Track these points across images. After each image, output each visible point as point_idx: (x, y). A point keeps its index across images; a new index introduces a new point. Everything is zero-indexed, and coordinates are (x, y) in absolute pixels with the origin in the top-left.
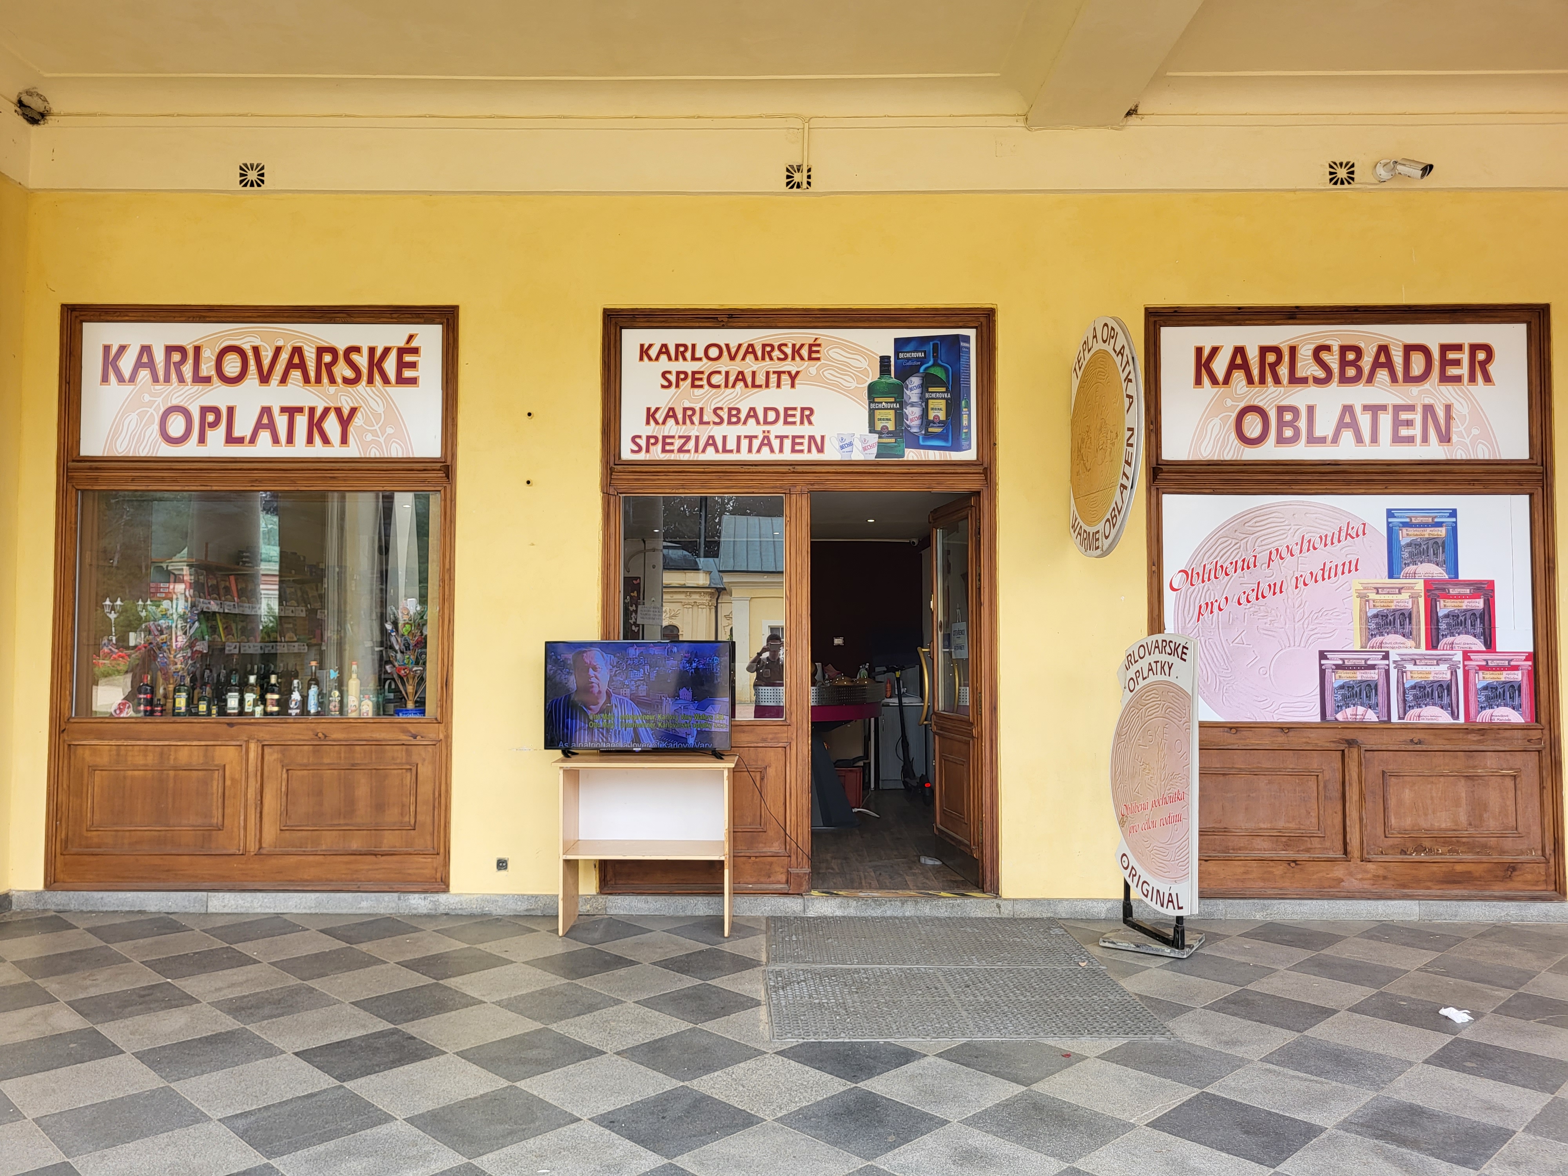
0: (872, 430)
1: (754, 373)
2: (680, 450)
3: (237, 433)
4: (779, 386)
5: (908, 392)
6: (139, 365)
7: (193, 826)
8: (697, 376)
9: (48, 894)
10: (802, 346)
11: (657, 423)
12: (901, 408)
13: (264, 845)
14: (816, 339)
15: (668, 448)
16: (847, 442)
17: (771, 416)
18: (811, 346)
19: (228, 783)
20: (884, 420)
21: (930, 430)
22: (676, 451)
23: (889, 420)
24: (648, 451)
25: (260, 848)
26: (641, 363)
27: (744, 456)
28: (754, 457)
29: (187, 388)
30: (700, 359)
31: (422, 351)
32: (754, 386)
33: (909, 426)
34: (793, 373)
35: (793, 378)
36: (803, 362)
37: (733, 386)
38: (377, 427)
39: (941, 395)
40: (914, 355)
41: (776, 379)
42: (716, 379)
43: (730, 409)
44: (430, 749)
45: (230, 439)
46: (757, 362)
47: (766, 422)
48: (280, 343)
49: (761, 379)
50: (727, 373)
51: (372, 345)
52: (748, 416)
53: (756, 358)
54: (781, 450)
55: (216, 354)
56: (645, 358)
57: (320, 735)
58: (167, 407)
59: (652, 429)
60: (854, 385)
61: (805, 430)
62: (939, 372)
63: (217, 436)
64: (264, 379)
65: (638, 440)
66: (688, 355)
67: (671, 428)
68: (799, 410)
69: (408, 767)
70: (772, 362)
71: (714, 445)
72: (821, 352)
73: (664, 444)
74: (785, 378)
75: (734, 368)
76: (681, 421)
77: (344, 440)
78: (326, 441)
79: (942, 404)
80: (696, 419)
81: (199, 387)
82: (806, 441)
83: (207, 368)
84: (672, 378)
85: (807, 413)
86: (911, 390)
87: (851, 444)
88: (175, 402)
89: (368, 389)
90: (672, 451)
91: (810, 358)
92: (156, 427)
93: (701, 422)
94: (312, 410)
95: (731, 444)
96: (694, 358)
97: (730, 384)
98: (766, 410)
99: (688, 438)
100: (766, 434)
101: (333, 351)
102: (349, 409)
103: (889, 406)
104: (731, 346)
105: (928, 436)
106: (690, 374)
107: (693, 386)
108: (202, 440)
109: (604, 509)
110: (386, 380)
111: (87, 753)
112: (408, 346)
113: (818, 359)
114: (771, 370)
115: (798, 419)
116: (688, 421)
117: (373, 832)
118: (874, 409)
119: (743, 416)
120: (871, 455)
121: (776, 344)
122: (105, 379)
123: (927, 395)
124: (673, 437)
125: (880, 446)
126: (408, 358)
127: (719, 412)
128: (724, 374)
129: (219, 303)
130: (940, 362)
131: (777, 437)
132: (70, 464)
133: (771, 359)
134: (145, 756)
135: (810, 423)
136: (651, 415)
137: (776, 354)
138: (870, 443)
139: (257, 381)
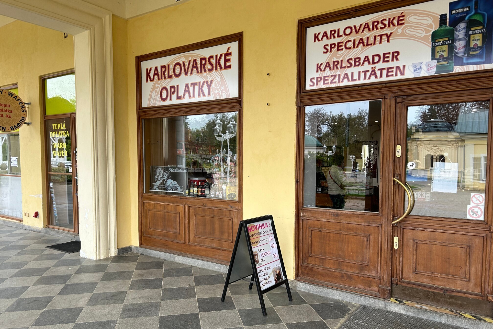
0: (433, 57)
1: (368, 38)
2: (332, 82)
3: (179, 95)
4: (381, 42)
5: (457, 33)
6: (155, 74)
7: (172, 232)
8: (340, 45)
9: (139, 248)
10: (394, 18)
11: (321, 70)
12: (452, 43)
13: (190, 241)
14: (402, 13)
15: (326, 82)
16: (418, 67)
17: (376, 59)
18: (399, 17)
19: (181, 218)
20: (441, 51)
21: (471, 53)
22: (329, 83)
23: (445, 51)
24: (317, 84)
25: (189, 242)
26: (315, 43)
27: (362, 81)
28: (367, 81)
29: (167, 80)
30: (341, 36)
31: (232, 54)
32: (368, 45)
33: (457, 53)
34: (389, 34)
35: (388, 37)
36: (394, 27)
37: (357, 47)
38: (218, 87)
39: (479, 31)
40: (462, 10)
41: (379, 39)
42: (349, 45)
43: (355, 59)
44: (237, 213)
45: (178, 98)
46: (370, 32)
47: (373, 63)
48: (190, 59)
49: (371, 40)
50: (354, 40)
51: (216, 54)
52: (364, 61)
53: (369, 30)
54: (381, 76)
55: (173, 66)
56: (317, 40)
57: (204, 204)
58: (162, 88)
59: (319, 74)
60: (423, 34)
61: (394, 64)
62: (478, 18)
63: (174, 96)
64: (186, 74)
65: (313, 80)
66: (336, 35)
67: (328, 72)
68: (391, 54)
69: (230, 219)
70: (378, 31)
71: (348, 78)
72: (405, 20)
73: (325, 80)
74: (385, 38)
75: (357, 37)
76: (332, 68)
77: (209, 94)
78: (204, 95)
79: (480, 36)
80: (339, 66)
81: (169, 79)
82: (394, 70)
83: (171, 73)
84: (329, 48)
85: (396, 54)
86: (459, 31)
87: (420, 68)
88: (164, 86)
89: (215, 72)
90: (328, 83)
91: (398, 24)
92: (159, 95)
93: (342, 67)
94: (200, 83)
95: (356, 76)
96: (339, 36)
97: (356, 46)
98: (374, 56)
99: (335, 76)
100: (373, 69)
101: (204, 59)
102: (210, 81)
103: (445, 43)
104: (357, 26)
105: (470, 56)
106: (337, 44)
107: (338, 50)
108: (171, 99)
109: (297, 114)
110: (221, 68)
111: (148, 205)
112: (228, 53)
113: (403, 24)
114: (377, 35)
115: (390, 59)
116: (335, 68)
117: (220, 241)
118: (435, 46)
119: (362, 61)
120: (433, 72)
121: (380, 20)
122: (147, 81)
123: (470, 33)
124: (328, 76)
125: (438, 67)
126: (228, 58)
127: (350, 61)
128: (353, 41)
129: (172, 47)
130: (479, 11)
131: (379, 70)
132: (139, 110)
133: (377, 29)
134: (161, 207)
135: (397, 59)
136: (318, 67)
137: (380, 25)
138: (432, 66)
139: (184, 75)
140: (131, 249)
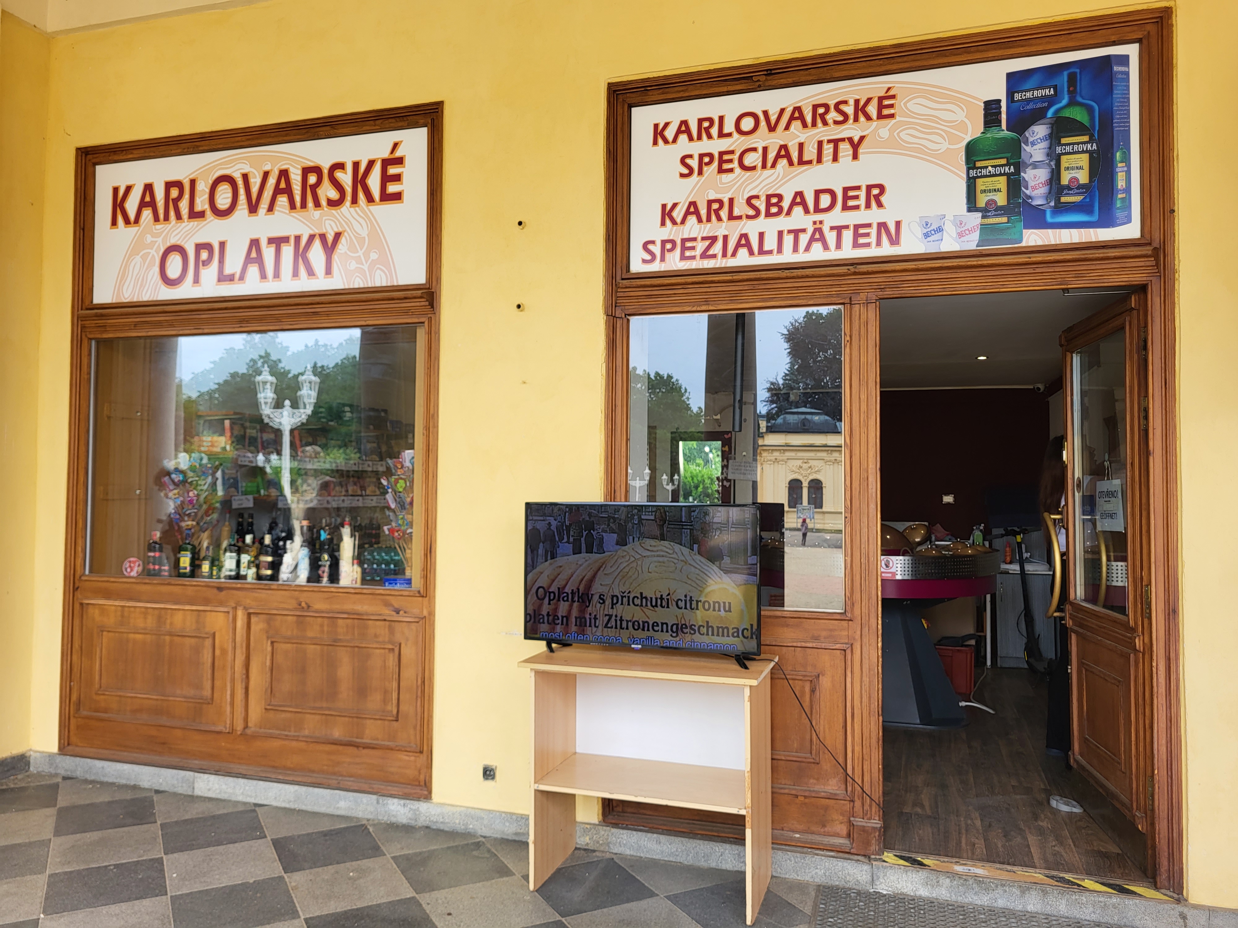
0: (972, 206)
1: (801, 146)
2: (704, 255)
3: (228, 271)
4: (835, 159)
5: (1028, 149)
6: (143, 205)
7: (185, 697)
8: (726, 157)
9: (59, 759)
10: (869, 100)
11: (674, 222)
12: (1018, 172)
13: (250, 724)
14: (889, 89)
15: (688, 253)
16: (934, 227)
17: (825, 201)
18: (881, 99)
19: (218, 652)
20: (990, 191)
21: (1063, 199)
22: (698, 257)
23: (999, 190)
24: (663, 259)
25: (246, 727)
26: (656, 148)
27: (788, 257)
28: (802, 257)
29: (184, 225)
30: (730, 135)
31: (407, 161)
32: (801, 162)
33: (1030, 197)
34: (856, 139)
35: (855, 146)
36: (870, 123)
37: (773, 166)
38: (360, 253)
39: (1080, 148)
40: (1038, 93)
41: (832, 150)
42: (751, 159)
43: (769, 197)
44: (413, 626)
45: (223, 278)
46: (806, 130)
47: (817, 210)
48: (267, 168)
49: (810, 153)
50: (765, 149)
51: (356, 159)
52: (793, 204)
53: (805, 125)
54: (839, 246)
55: (209, 186)
56: (660, 141)
57: (303, 604)
58: (166, 247)
59: (669, 232)
60: (945, 146)
61: (874, 216)
62: (1078, 114)
63: (209, 274)
64: (253, 209)
65: (650, 247)
66: (714, 131)
67: (692, 228)
68: (864, 189)
69: (391, 647)
70: (826, 128)
71: (748, 245)
72: (896, 106)
73: (684, 249)
74: (845, 149)
75: (774, 141)
76: (704, 217)
77: (329, 271)
78: (311, 273)
79: (1084, 160)
80: (724, 214)
81: (194, 223)
82: (874, 231)
83: (202, 204)
84: (694, 163)
85: (875, 191)
86: (1033, 144)
87: (940, 230)
88: (173, 241)
89: (352, 210)
90: (693, 258)
91: (880, 116)
92: (156, 269)
93: (731, 217)
94: (298, 238)
95: (770, 243)
96: (721, 135)
97: (769, 164)
98: (818, 193)
99: (714, 239)
100: (818, 226)
101: (317, 170)
102: (333, 234)
103: (998, 170)
104: (770, 113)
105: (1060, 208)
106: (716, 156)
107: (721, 171)
108: (196, 281)
109: (607, 336)
110: (370, 199)
111: (97, 612)
112: (392, 156)
113: (892, 116)
114: (825, 139)
115: (862, 202)
116: (714, 217)
117: (355, 720)
118: (975, 178)
119: (786, 204)
120: (971, 243)
121: (832, 103)
122: (114, 223)
123: (1059, 150)
124: (695, 239)
125: (984, 228)
126: (393, 170)
127: (754, 202)
128: (760, 150)
129: (209, 130)
130: (1079, 99)
131: (832, 228)
132: (80, 312)
133: (825, 123)
134: (145, 618)
135: (880, 205)
136: (667, 214)
137: (833, 115)
138: (969, 226)
139: (246, 211)
140: (28, 764)
